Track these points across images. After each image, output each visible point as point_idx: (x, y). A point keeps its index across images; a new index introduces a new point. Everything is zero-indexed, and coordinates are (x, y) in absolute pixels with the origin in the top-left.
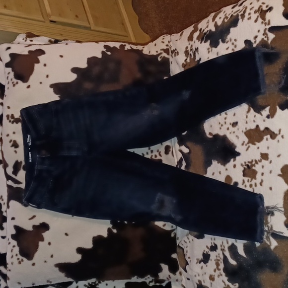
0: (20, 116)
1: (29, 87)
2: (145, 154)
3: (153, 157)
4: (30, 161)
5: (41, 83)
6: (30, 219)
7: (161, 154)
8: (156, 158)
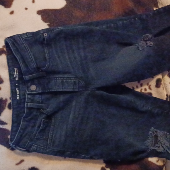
0: (4, 47)
1: (12, 13)
2: (135, 87)
3: (143, 91)
4: (18, 98)
5: (26, 9)
6: (17, 164)
7: (151, 87)
8: (146, 92)
